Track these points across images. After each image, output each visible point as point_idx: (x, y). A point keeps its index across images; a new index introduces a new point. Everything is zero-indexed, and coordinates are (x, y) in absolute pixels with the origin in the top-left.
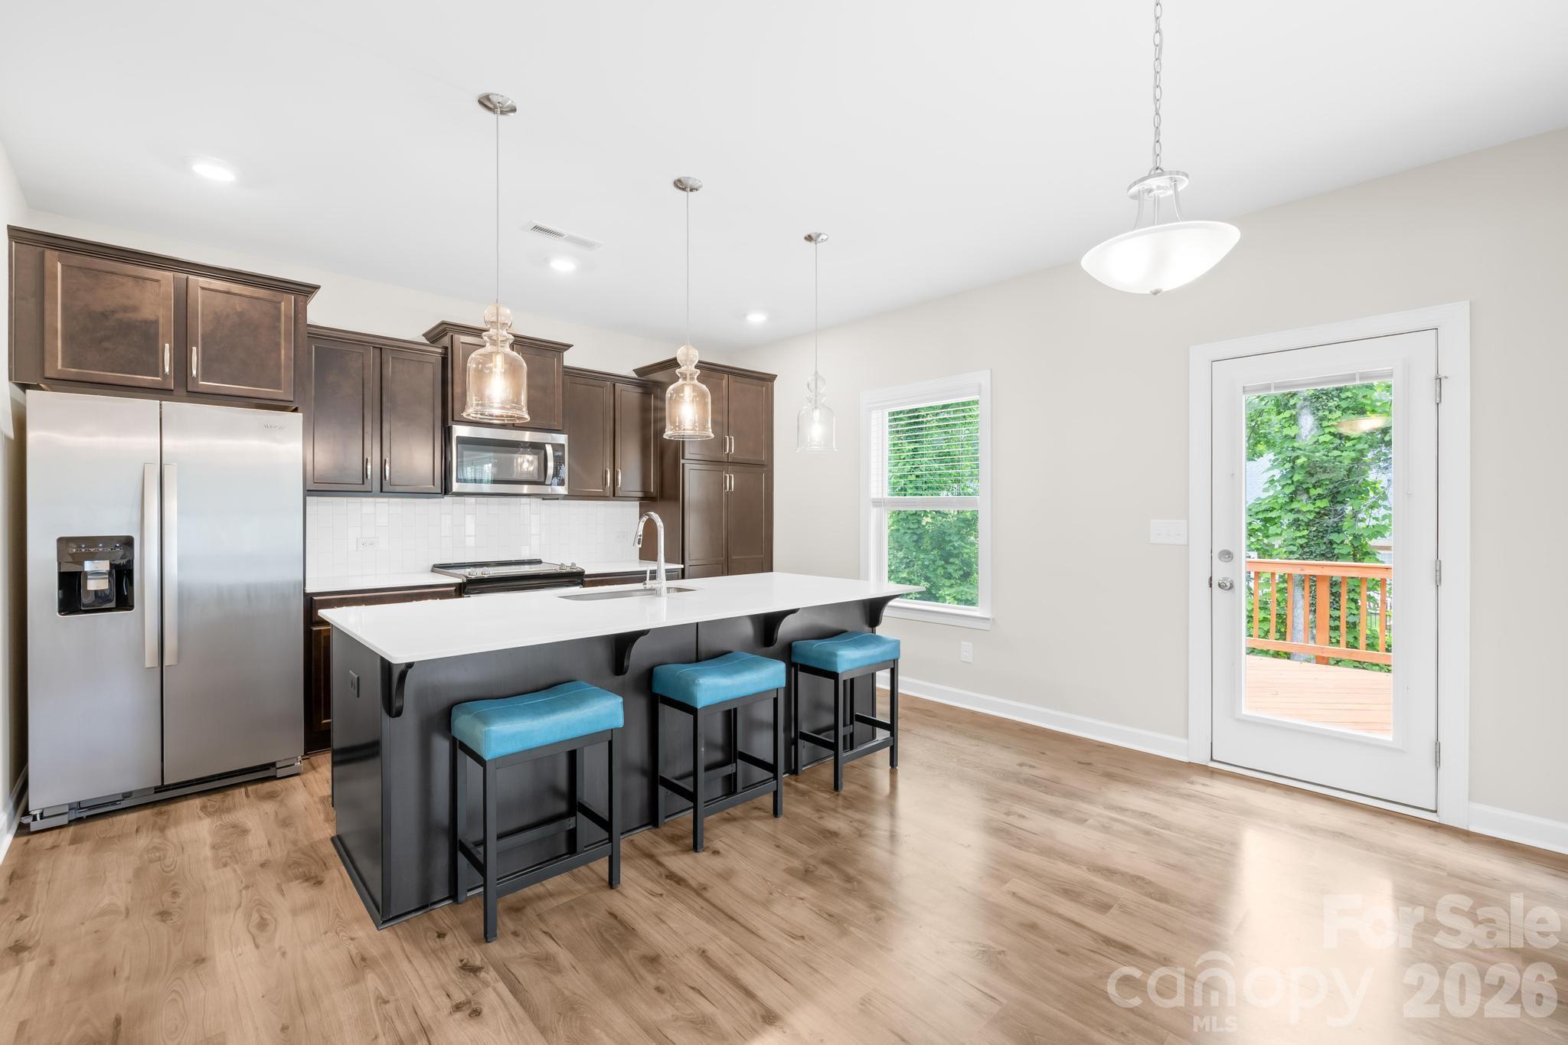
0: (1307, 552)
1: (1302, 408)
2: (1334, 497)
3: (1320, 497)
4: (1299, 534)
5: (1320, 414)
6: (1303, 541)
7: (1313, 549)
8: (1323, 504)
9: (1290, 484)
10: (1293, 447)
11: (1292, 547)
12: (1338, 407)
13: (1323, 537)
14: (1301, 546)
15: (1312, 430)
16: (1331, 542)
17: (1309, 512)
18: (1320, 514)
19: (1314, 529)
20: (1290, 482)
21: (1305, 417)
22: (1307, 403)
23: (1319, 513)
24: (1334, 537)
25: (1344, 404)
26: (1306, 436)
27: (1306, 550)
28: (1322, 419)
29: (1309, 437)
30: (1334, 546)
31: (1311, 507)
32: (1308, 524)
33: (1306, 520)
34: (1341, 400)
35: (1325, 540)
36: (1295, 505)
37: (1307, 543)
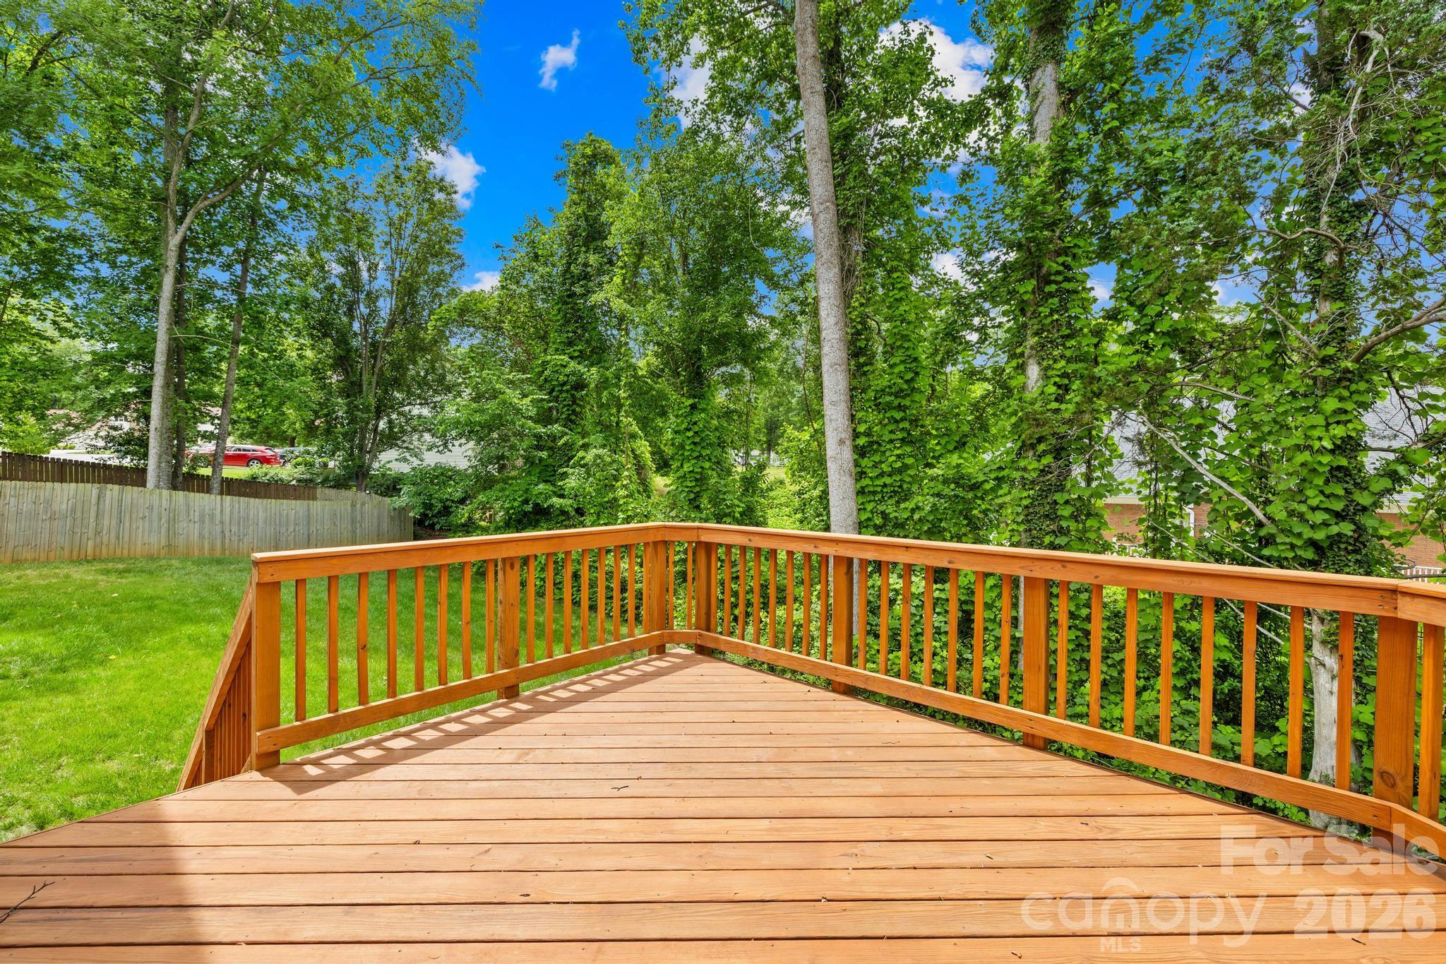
0: (1031, 513)
1: (1029, 357)
2: (1056, 452)
3: (1045, 453)
4: (1025, 494)
5: (1045, 363)
6: (1025, 502)
7: (1037, 509)
8: (1047, 460)
9: (1018, 439)
10: (1022, 399)
11: (1018, 508)
12: (1062, 356)
13: (1046, 496)
14: (1027, 507)
15: (1037, 381)
16: (1054, 503)
17: (1035, 469)
19: (1039, 488)
20: (1018, 437)
21: (1031, 366)
22: (1034, 352)
23: (1042, 471)
24: (1058, 497)
25: (1068, 353)
26: (1032, 387)
27: (1031, 510)
28: (1049, 368)
29: (1035, 388)
30: (1060, 507)
31: (1035, 465)
32: (1033, 483)
33: (1032, 479)
34: (1066, 348)
35: (1049, 499)
36: (1022, 463)
37: (1031, 504)
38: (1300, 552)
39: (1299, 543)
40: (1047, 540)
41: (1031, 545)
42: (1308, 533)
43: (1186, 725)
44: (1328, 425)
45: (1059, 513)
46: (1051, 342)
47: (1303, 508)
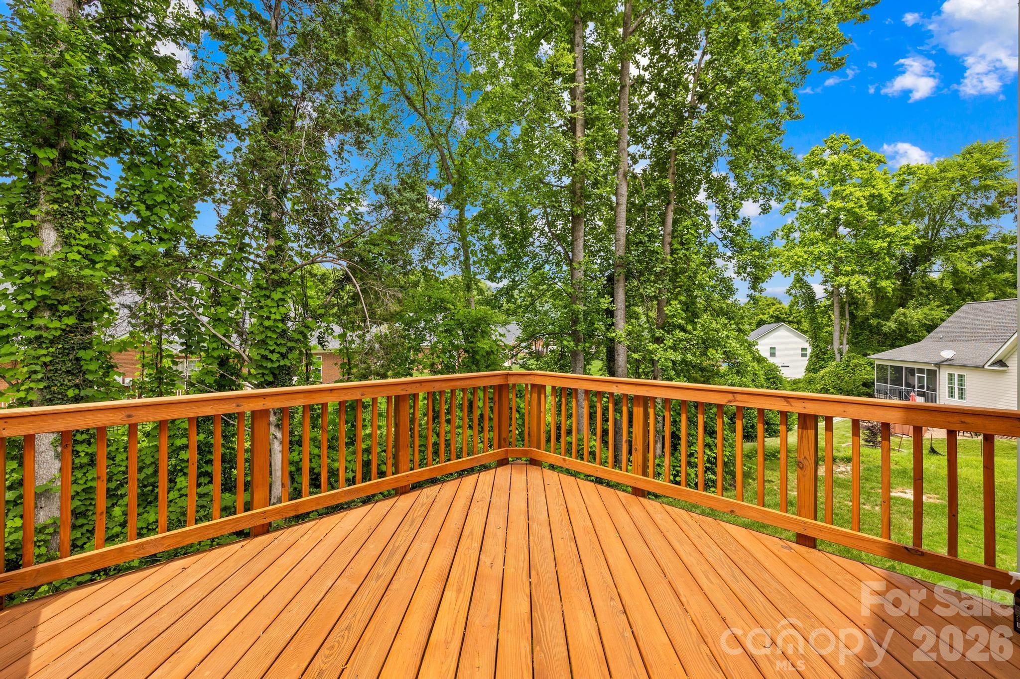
0: (51, 370)
1: (44, 222)
2: (80, 315)
3: (66, 314)
4: (41, 352)
5: (66, 232)
7: (59, 367)
8: (71, 321)
9: (29, 300)
10: (34, 260)
11: (34, 366)
12: (83, 229)
13: (68, 354)
14: (45, 364)
15: (55, 246)
16: (78, 359)
17: (56, 329)
18: (68, 331)
19: (60, 346)
20: (29, 296)
21: (47, 231)
22: (49, 218)
23: (65, 330)
24: (81, 354)
25: (90, 228)
26: (49, 251)
27: (51, 368)
29: (52, 253)
30: (82, 363)
31: (56, 324)
32: (52, 342)
33: (51, 337)
35: (71, 357)
37: (51, 362)
38: (266, 378)
39: (266, 372)
40: (71, 393)
41: (50, 402)
42: (269, 365)
43: (205, 504)
44: (278, 306)
45: (84, 368)
46: (71, 213)
47: (267, 353)
